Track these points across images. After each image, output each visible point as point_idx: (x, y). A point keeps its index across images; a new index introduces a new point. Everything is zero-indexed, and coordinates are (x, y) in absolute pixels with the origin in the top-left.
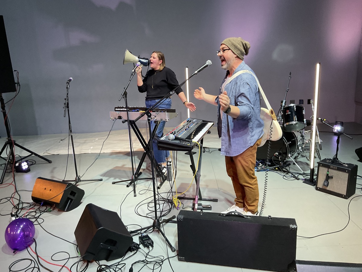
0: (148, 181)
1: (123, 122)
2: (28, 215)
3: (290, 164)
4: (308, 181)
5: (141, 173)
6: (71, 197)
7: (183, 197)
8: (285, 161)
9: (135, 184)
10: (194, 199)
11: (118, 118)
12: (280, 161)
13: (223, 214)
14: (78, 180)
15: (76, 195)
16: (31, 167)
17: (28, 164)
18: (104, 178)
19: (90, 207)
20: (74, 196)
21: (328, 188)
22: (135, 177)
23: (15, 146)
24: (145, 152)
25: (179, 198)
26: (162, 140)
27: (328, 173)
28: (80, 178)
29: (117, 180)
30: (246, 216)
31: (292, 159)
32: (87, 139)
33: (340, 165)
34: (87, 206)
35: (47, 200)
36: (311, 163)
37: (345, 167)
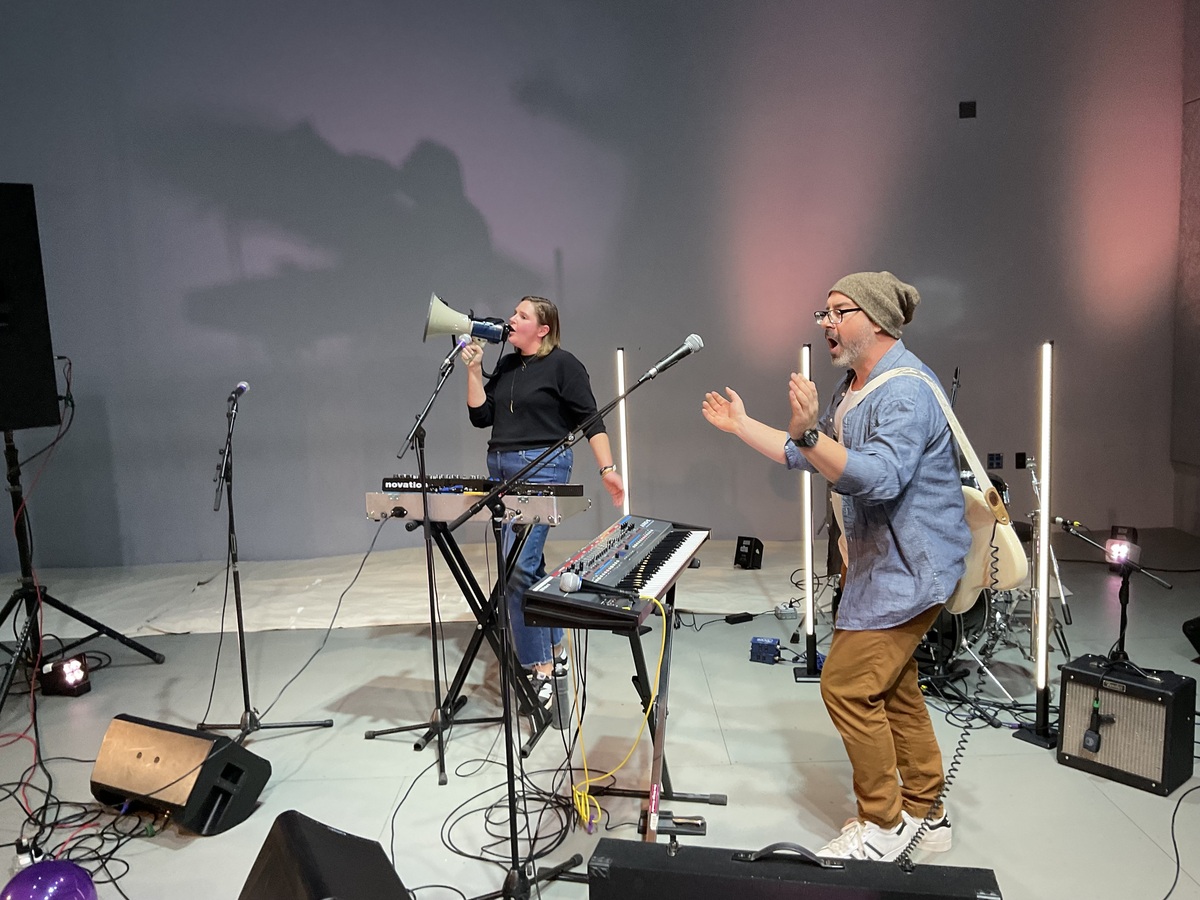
0: (486, 727)
1: (409, 528)
2: (75, 847)
3: (966, 673)
4: (1030, 731)
5: (464, 700)
6: (226, 785)
7: (607, 788)
8: (950, 661)
9: (445, 738)
10: (646, 795)
11: (392, 516)
12: (935, 663)
13: (747, 853)
14: (251, 724)
15: (242, 778)
16: (95, 677)
17: (83, 668)
18: (338, 718)
19: (289, 822)
20: (235, 781)
21: (1100, 758)
22: (444, 714)
23: (43, 604)
24: (480, 627)
25: (595, 791)
26: (538, 592)
27: (1096, 706)
28: (258, 716)
29: (383, 725)
30: (826, 859)
31: (973, 655)
32: (286, 580)
33: (1136, 678)
34: (278, 818)
35: (143, 793)
36: (1036, 667)
37: (1153, 684)
